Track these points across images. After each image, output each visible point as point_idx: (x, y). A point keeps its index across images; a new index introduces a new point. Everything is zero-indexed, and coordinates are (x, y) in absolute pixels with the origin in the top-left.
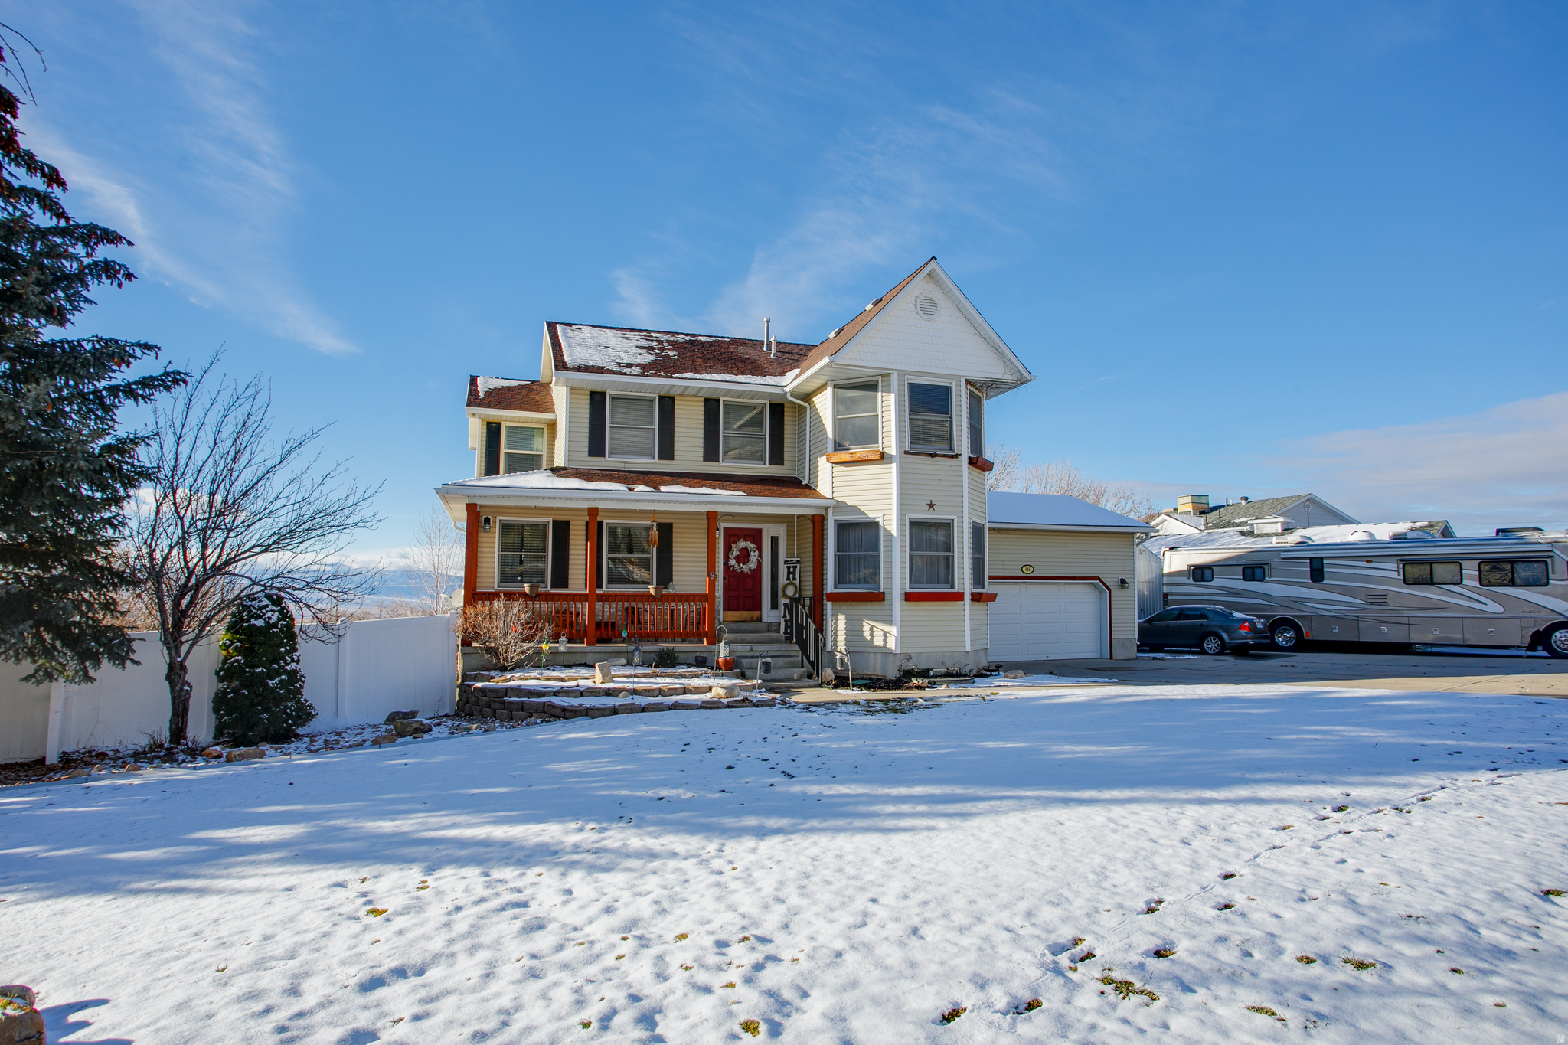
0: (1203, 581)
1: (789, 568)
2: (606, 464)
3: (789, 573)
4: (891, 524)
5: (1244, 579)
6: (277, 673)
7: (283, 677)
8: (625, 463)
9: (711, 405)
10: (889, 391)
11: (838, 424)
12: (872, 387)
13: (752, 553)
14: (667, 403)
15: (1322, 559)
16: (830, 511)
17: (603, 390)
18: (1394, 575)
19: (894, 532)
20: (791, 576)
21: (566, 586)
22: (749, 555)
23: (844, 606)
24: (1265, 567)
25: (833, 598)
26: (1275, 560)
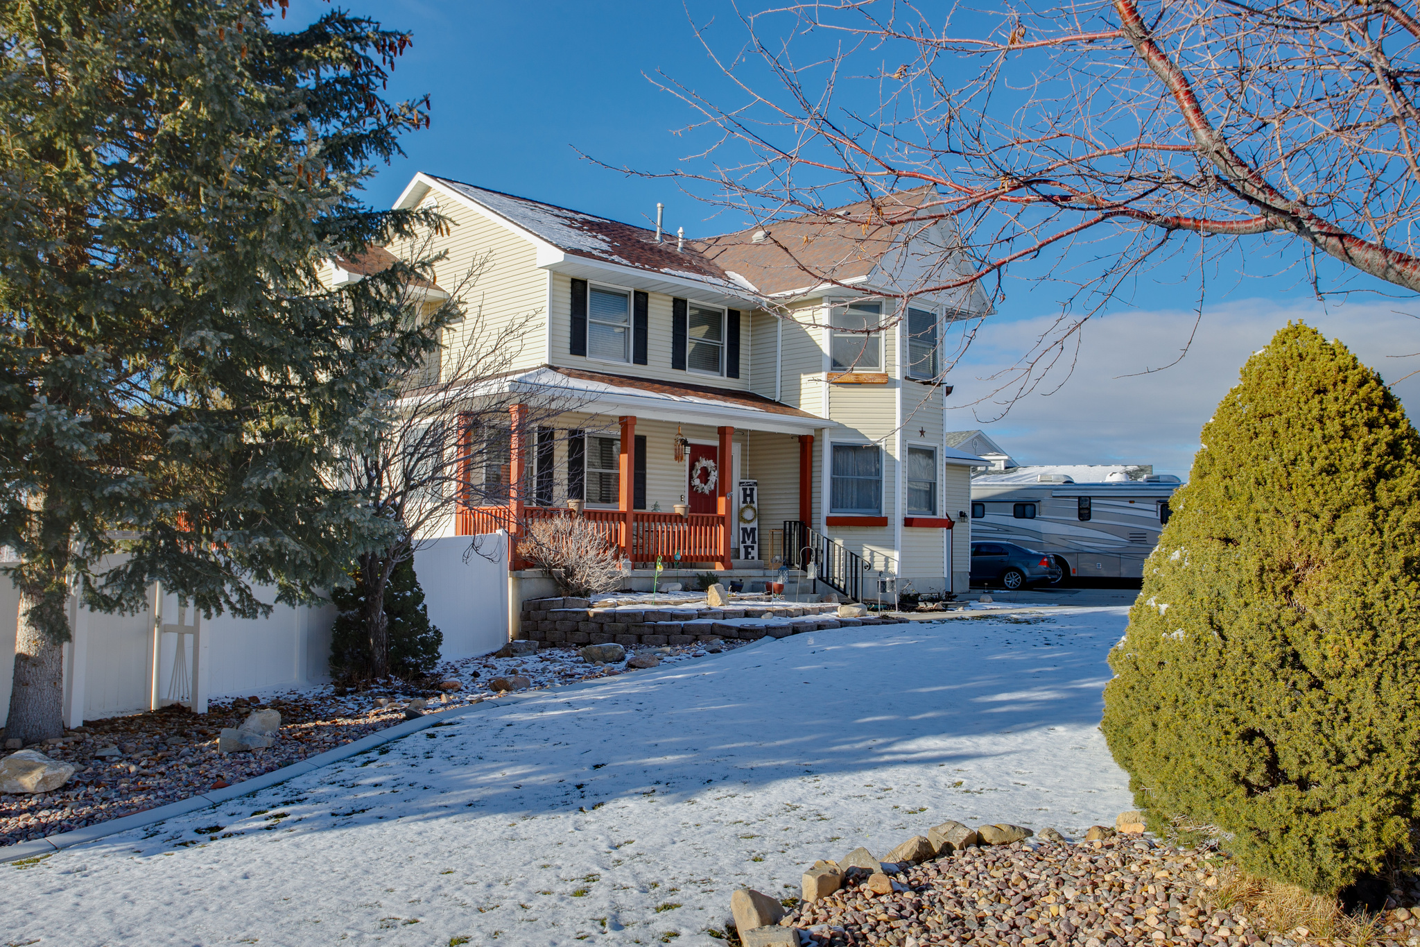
0: (974, 516)
1: (745, 490)
2: (587, 364)
3: (745, 495)
4: (895, 449)
5: (1016, 516)
8: (604, 364)
9: (679, 305)
11: (834, 342)
12: (876, 308)
14: (641, 299)
15: (1090, 498)
16: (826, 433)
17: (586, 278)
18: (1153, 515)
19: (897, 457)
20: (748, 499)
23: (840, 530)
24: (1037, 504)
25: (831, 522)
26: (1046, 498)
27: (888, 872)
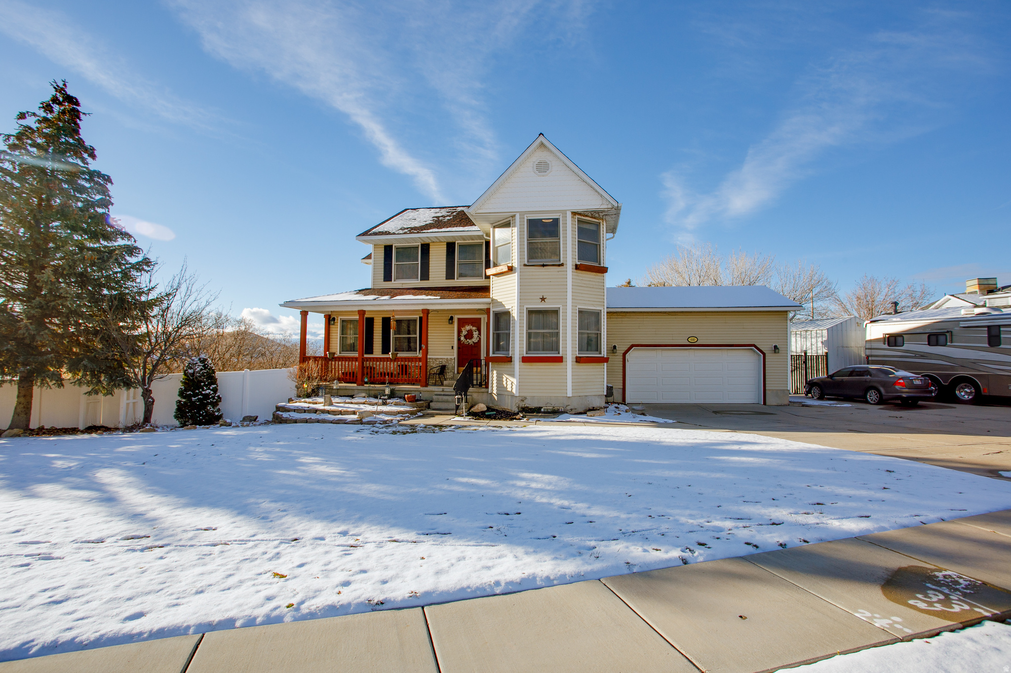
0: (895, 346)
2: (392, 285)
4: (516, 312)
5: (929, 344)
6: (197, 395)
7: (200, 397)
9: (451, 247)
10: (515, 226)
13: (474, 333)
15: (999, 326)
16: (491, 306)
17: (391, 244)
21: (372, 353)
22: (472, 335)
23: (495, 365)
24: (948, 334)
25: (492, 360)
26: (956, 330)
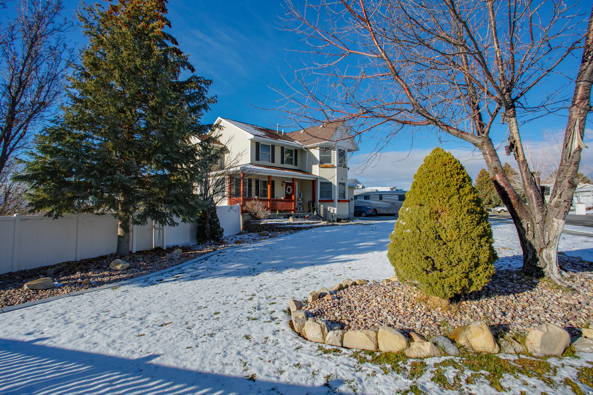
1: (299, 193)
2: (259, 163)
8: (264, 163)
9: (282, 148)
10: (335, 150)
11: (320, 157)
12: (330, 149)
14: (273, 147)
15: (382, 195)
16: (319, 179)
17: (259, 142)
18: (397, 199)
19: (336, 185)
20: (300, 196)
22: (290, 190)
23: (322, 203)
24: (369, 196)
25: (320, 201)
26: (372, 195)
27: (331, 294)
